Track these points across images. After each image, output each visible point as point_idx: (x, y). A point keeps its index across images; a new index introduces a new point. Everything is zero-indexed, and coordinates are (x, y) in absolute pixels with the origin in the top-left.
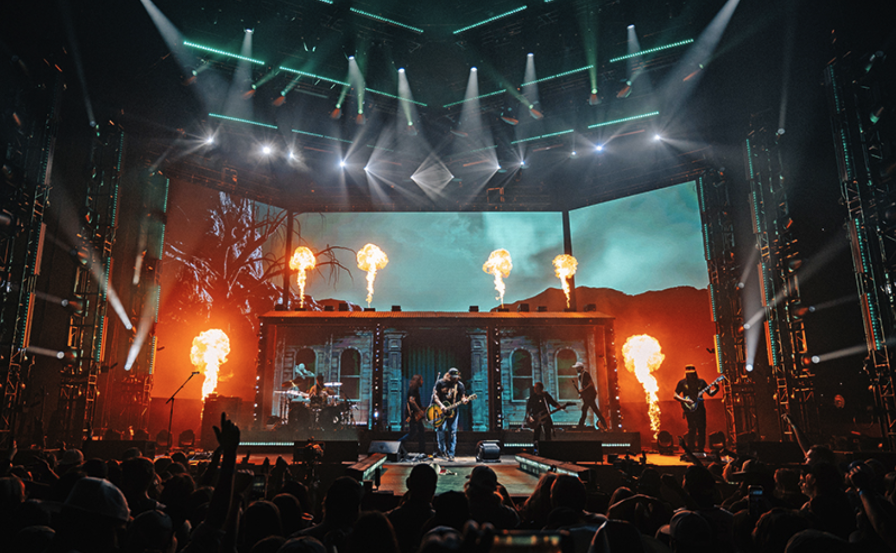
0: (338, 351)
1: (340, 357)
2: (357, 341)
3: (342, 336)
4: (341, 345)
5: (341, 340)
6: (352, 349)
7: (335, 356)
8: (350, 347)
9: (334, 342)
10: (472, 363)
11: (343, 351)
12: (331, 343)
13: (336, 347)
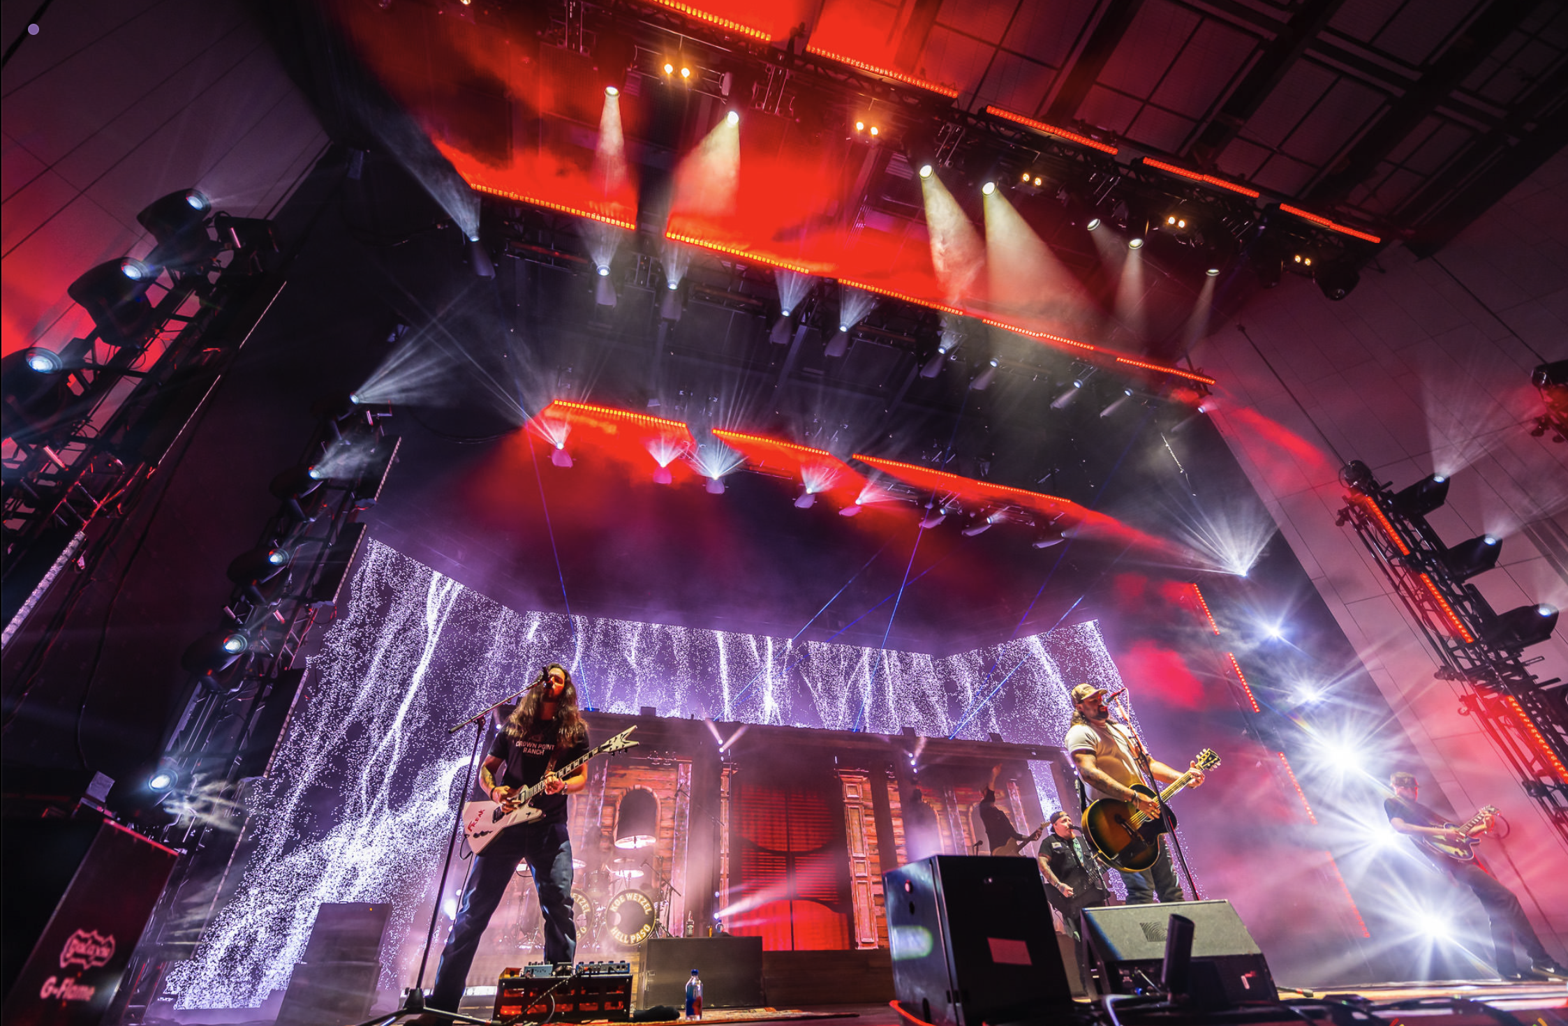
0: (616, 792)
1: (618, 806)
2: (655, 776)
3: (626, 767)
4: (621, 783)
5: (622, 772)
6: (643, 791)
7: (609, 802)
8: (637, 787)
9: (609, 775)
10: (847, 825)
11: (625, 793)
12: (604, 778)
13: (612, 785)
